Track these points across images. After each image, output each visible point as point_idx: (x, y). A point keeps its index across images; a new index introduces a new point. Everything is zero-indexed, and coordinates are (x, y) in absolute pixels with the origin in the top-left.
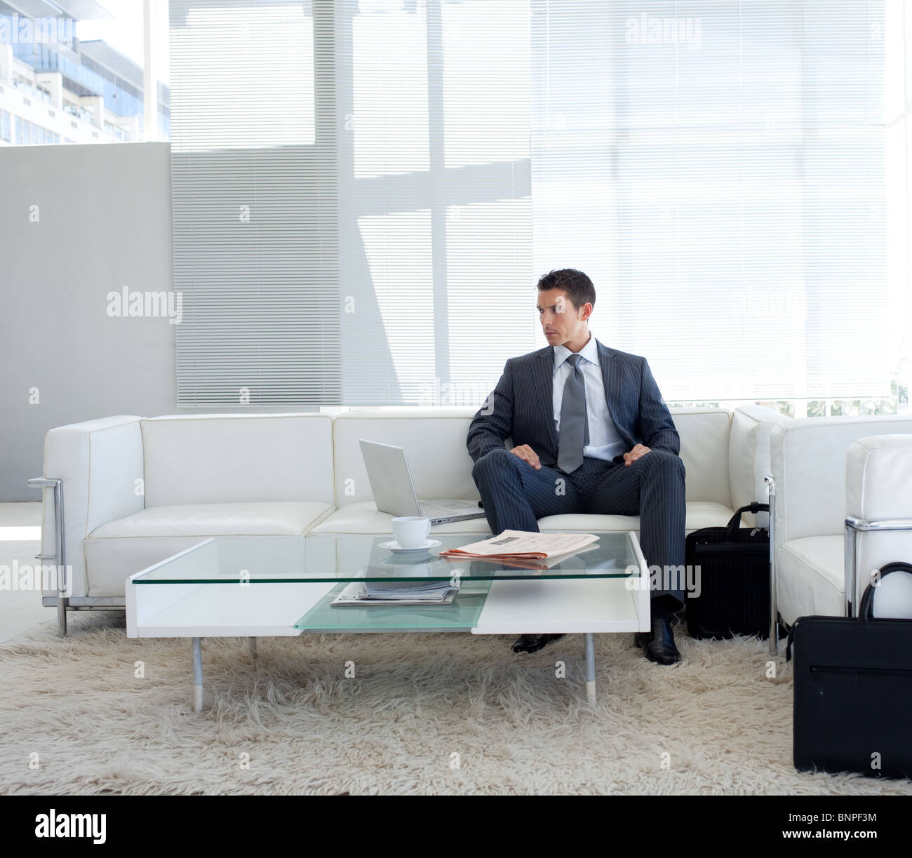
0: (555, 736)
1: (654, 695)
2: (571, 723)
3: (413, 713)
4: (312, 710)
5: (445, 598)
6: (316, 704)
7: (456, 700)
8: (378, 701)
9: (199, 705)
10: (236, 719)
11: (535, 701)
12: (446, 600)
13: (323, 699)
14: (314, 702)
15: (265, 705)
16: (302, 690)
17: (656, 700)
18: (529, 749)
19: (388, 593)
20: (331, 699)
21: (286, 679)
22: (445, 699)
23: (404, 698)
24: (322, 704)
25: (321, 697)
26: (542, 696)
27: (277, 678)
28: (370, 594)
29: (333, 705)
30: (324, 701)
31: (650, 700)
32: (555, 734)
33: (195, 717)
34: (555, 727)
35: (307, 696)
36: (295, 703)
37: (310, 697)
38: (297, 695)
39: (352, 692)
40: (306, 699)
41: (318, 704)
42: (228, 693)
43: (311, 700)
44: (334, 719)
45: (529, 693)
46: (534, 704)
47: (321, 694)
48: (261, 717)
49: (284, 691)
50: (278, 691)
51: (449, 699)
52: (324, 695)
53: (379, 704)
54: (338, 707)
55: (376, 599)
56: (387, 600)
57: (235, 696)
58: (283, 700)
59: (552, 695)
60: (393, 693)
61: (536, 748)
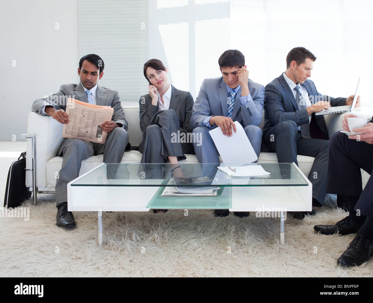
0: (270, 260)
1: (310, 239)
2: (276, 253)
3: (201, 247)
4: (154, 245)
5: (213, 193)
6: (155, 242)
7: (220, 240)
8: (184, 241)
9: (100, 242)
10: (119, 249)
11: (257, 242)
12: (214, 194)
13: (158, 239)
14: (154, 240)
15: (132, 242)
16: (148, 235)
17: (311, 241)
18: (260, 267)
19: (187, 190)
20: (162, 239)
21: (140, 229)
22: (215, 240)
23: (196, 239)
24: (158, 242)
25: (157, 238)
26: (259, 239)
27: (135, 228)
28: (179, 191)
29: (164, 242)
30: (158, 241)
31: (308, 242)
32: (270, 259)
33: (100, 248)
34: (269, 256)
35: (151, 238)
36: (145, 241)
37: (153, 238)
38: (146, 237)
39: (171, 236)
40: (150, 239)
41: (156, 242)
42: (115, 236)
43: (153, 240)
44: (165, 250)
45: (253, 237)
46: (256, 243)
47: (157, 237)
48: (131, 249)
49: (140, 235)
50: (137, 235)
51: (216, 240)
52: (159, 238)
53: (185, 242)
54: (165, 243)
55: (181, 193)
56: (187, 193)
57: (118, 237)
58: (140, 239)
59: (263, 238)
60: (190, 237)
61: (263, 266)
